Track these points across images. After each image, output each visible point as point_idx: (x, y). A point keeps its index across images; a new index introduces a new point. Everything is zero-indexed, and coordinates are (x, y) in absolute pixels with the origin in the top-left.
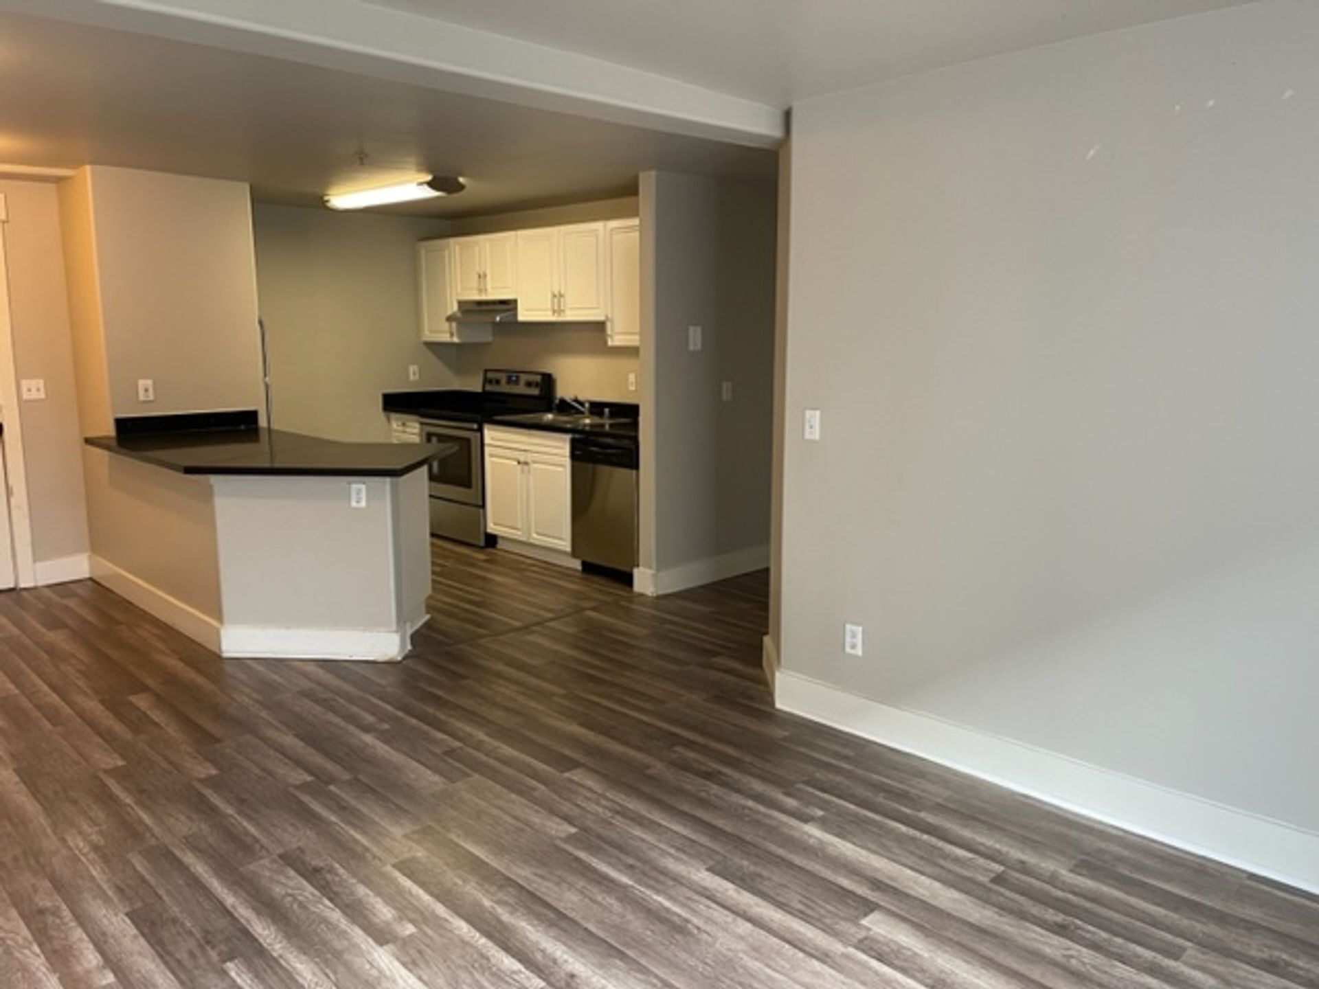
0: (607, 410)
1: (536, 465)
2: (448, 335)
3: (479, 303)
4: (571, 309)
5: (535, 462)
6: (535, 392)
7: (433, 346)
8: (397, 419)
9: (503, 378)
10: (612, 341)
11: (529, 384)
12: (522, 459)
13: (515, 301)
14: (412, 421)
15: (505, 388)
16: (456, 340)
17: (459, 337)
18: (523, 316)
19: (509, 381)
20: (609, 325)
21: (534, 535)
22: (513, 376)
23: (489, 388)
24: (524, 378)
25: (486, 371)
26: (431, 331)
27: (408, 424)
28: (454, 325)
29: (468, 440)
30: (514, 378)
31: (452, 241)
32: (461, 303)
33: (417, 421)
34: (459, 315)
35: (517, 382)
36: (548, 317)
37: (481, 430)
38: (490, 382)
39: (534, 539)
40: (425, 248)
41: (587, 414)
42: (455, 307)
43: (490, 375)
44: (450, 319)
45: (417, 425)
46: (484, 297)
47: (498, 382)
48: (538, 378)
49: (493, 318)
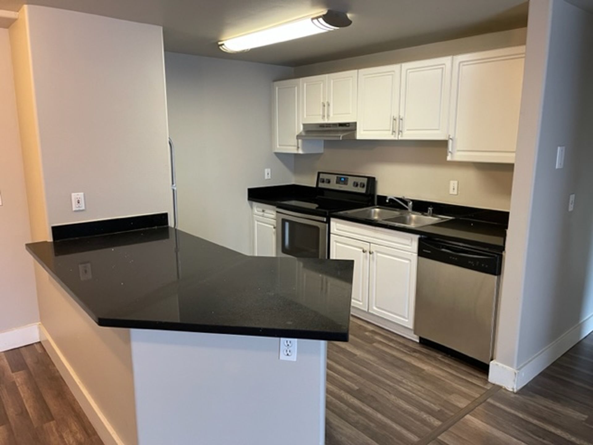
0: (430, 209)
1: (379, 254)
2: (296, 148)
3: (322, 125)
4: (408, 130)
5: (377, 252)
6: (363, 191)
7: (281, 156)
8: (258, 207)
9: (334, 178)
10: (452, 157)
11: (356, 185)
12: (366, 248)
13: (355, 123)
14: (270, 209)
15: (334, 186)
16: (301, 152)
17: (303, 150)
18: (361, 135)
19: (339, 181)
20: (450, 142)
21: (375, 308)
22: (342, 178)
23: (321, 185)
24: (351, 180)
25: (319, 173)
26: (280, 145)
27: (267, 211)
28: (300, 141)
29: (317, 228)
30: (343, 179)
31: (301, 79)
32: (304, 125)
33: (274, 210)
34: (304, 134)
35: (345, 182)
36: (387, 136)
38: (323, 181)
39: (374, 310)
40: (278, 87)
41: (410, 210)
42: (302, 127)
43: (322, 176)
44: (298, 137)
45: (275, 213)
46: (326, 121)
47: (329, 182)
48: (365, 181)
49: (337, 136)
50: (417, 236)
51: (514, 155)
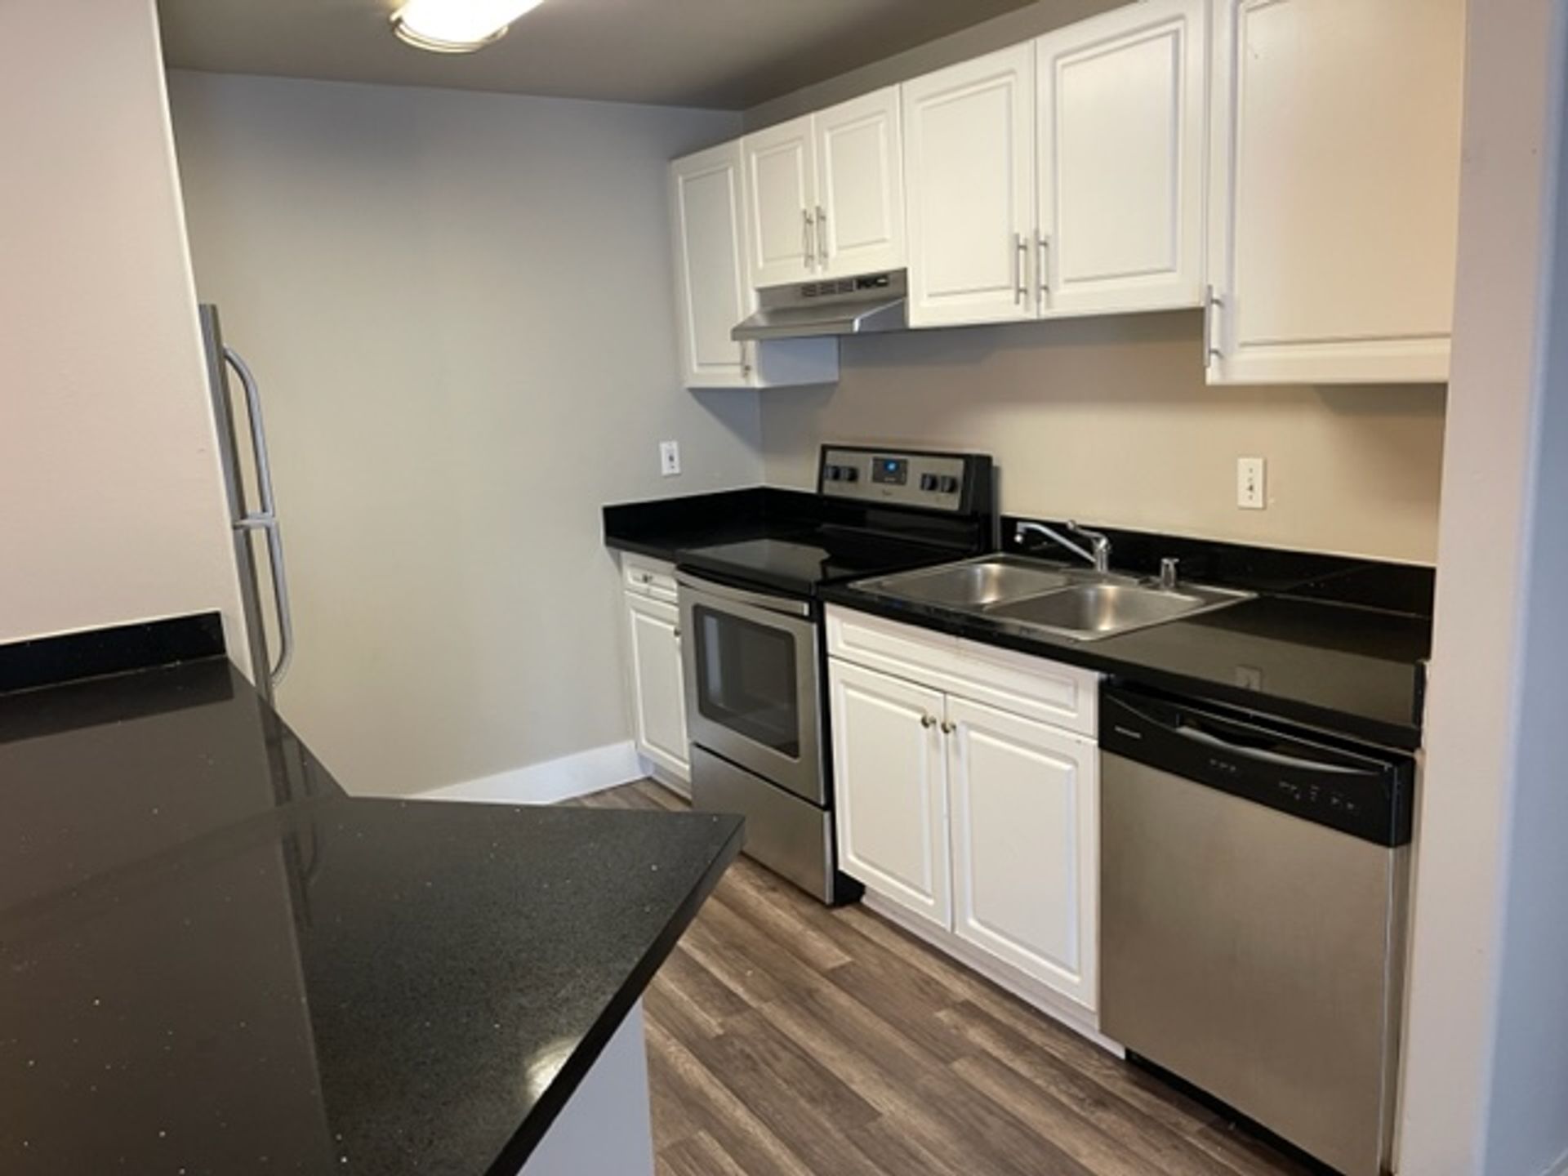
0: (1169, 563)
1: (974, 735)
2: (738, 370)
3: (809, 289)
4: (1068, 281)
5: (972, 727)
6: (950, 502)
7: (711, 398)
8: (633, 566)
9: (865, 464)
10: (1223, 369)
11: (932, 483)
12: (935, 711)
13: (903, 272)
14: (664, 574)
15: (868, 490)
16: (756, 382)
17: (764, 373)
18: (922, 312)
19: (881, 473)
20: (1215, 314)
21: (973, 923)
22: (890, 466)
23: (833, 489)
24: (917, 468)
25: (825, 449)
26: (701, 365)
27: (656, 579)
28: (751, 345)
29: (788, 638)
30: (892, 467)
31: (741, 141)
32: (762, 292)
33: (672, 575)
34: (762, 322)
35: (899, 476)
36: (1001, 308)
37: (818, 617)
38: (836, 476)
39: (970, 930)
40: (683, 171)
41: (1101, 568)
42: (753, 304)
43: (833, 458)
44: (741, 333)
45: (675, 585)
46: (819, 274)
47: (853, 476)
48: (956, 469)
49: (845, 322)
50: (1093, 677)
51: (1444, 347)
